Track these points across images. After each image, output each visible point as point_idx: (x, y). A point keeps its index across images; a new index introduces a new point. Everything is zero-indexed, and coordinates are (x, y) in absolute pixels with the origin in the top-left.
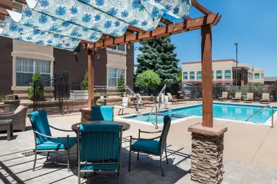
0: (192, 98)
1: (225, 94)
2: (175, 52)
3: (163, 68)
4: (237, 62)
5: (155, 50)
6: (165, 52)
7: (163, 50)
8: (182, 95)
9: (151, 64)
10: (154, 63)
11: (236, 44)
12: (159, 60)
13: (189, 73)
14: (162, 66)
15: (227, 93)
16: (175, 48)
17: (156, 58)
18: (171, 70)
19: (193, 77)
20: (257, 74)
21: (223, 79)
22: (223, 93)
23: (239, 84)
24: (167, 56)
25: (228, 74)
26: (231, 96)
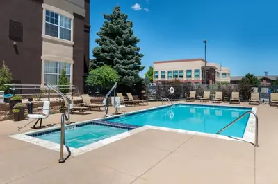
0: (158, 99)
1: (193, 94)
2: (138, 45)
3: (123, 64)
4: (206, 62)
5: (114, 42)
6: (126, 45)
7: (123, 42)
8: (145, 95)
9: (108, 58)
10: (112, 57)
11: (205, 42)
12: (118, 54)
13: (160, 73)
14: (121, 62)
15: (195, 92)
16: (138, 41)
17: (114, 51)
18: (132, 66)
19: (164, 77)
20: (224, 74)
21: (193, 78)
22: (191, 92)
23: (208, 83)
24: (127, 49)
25: (197, 74)
26: (199, 96)
